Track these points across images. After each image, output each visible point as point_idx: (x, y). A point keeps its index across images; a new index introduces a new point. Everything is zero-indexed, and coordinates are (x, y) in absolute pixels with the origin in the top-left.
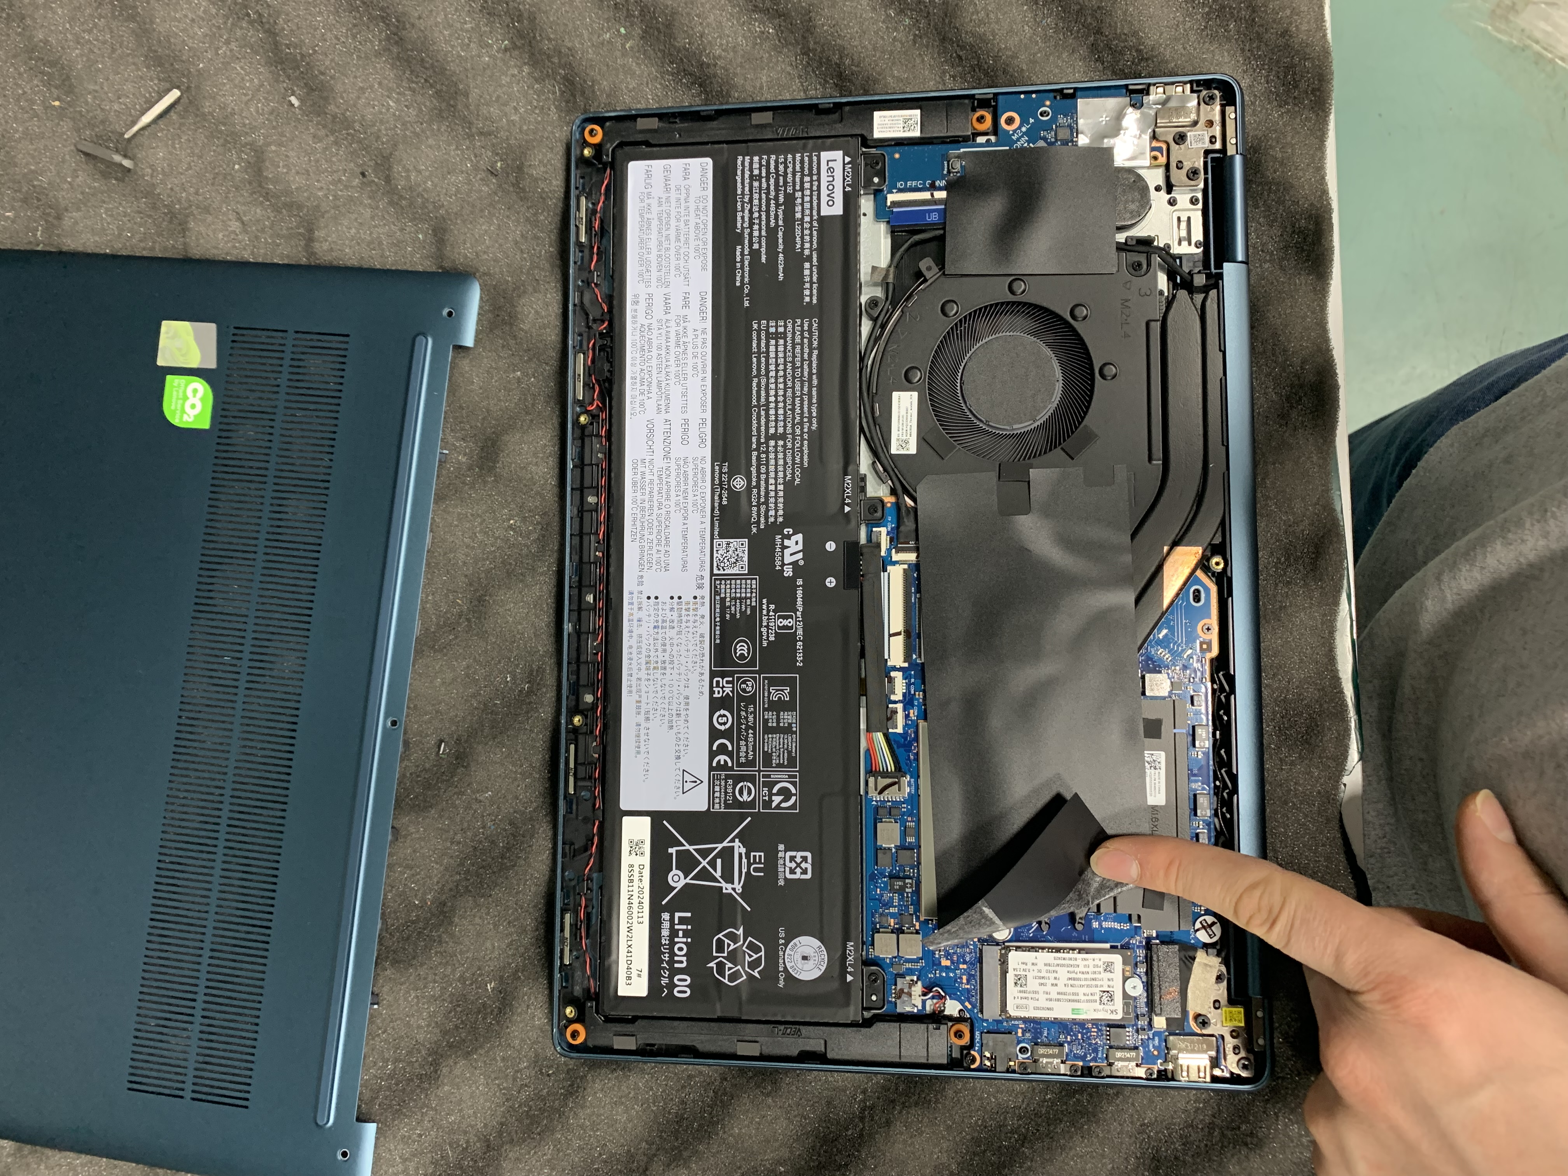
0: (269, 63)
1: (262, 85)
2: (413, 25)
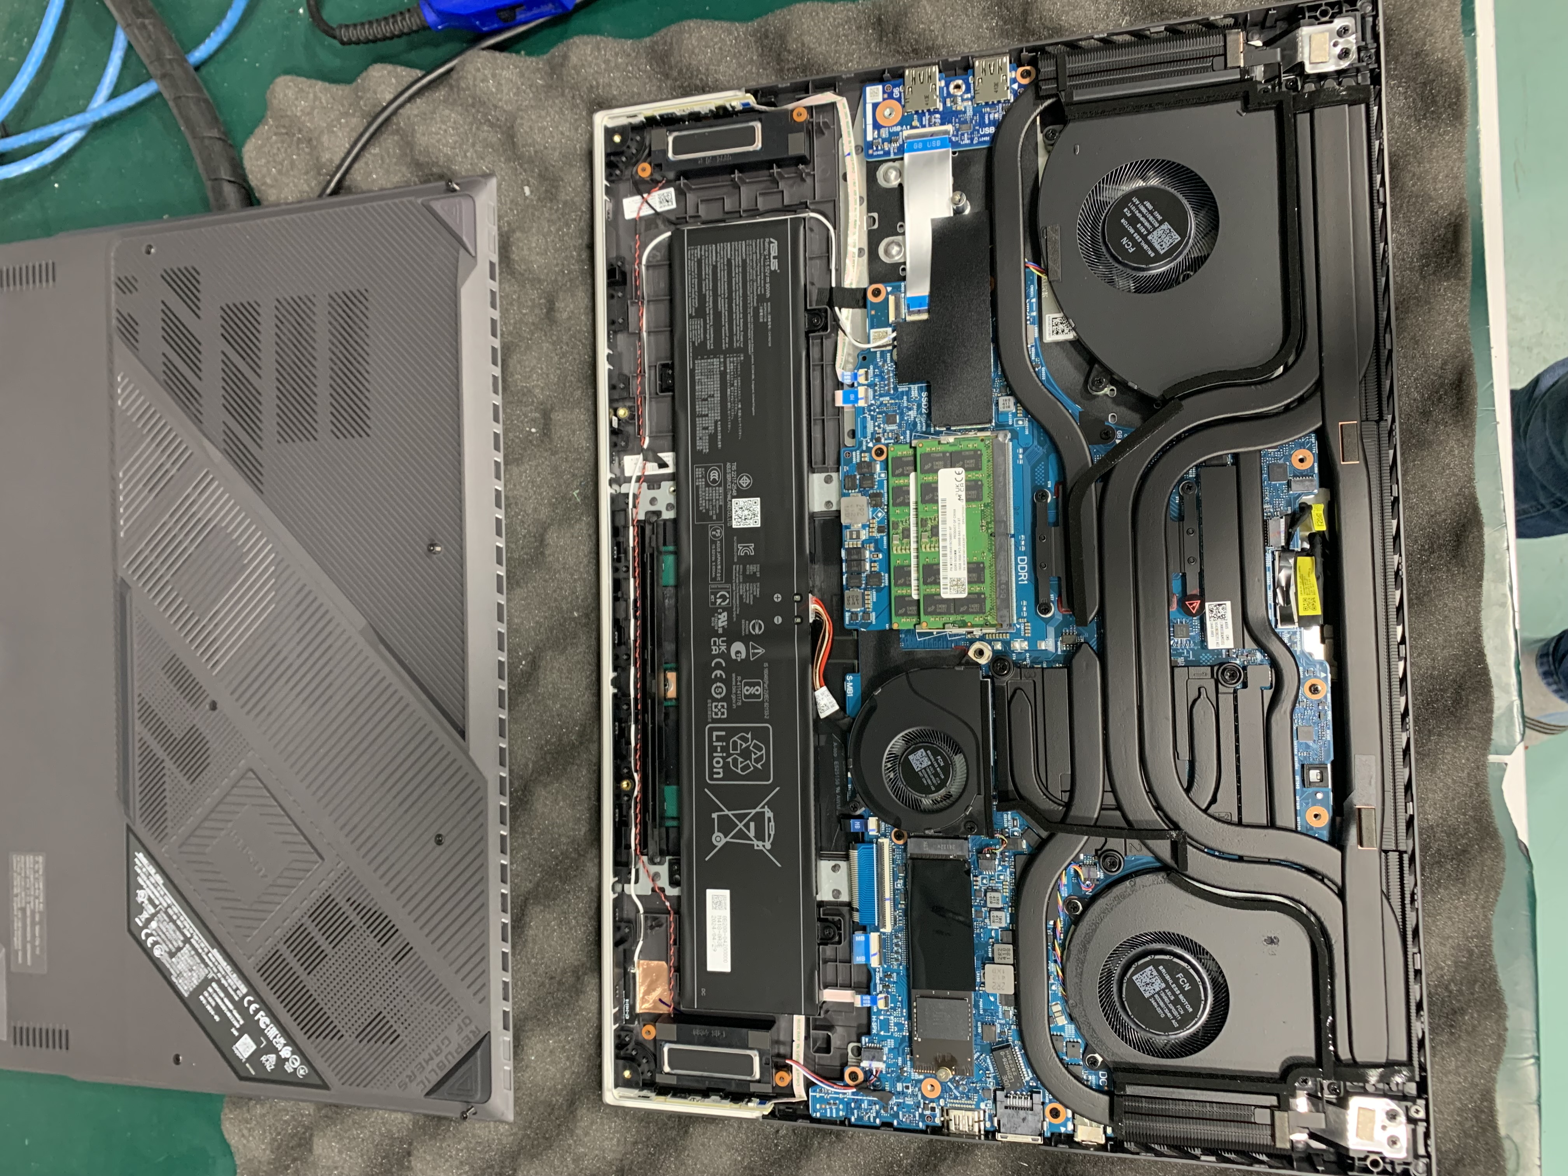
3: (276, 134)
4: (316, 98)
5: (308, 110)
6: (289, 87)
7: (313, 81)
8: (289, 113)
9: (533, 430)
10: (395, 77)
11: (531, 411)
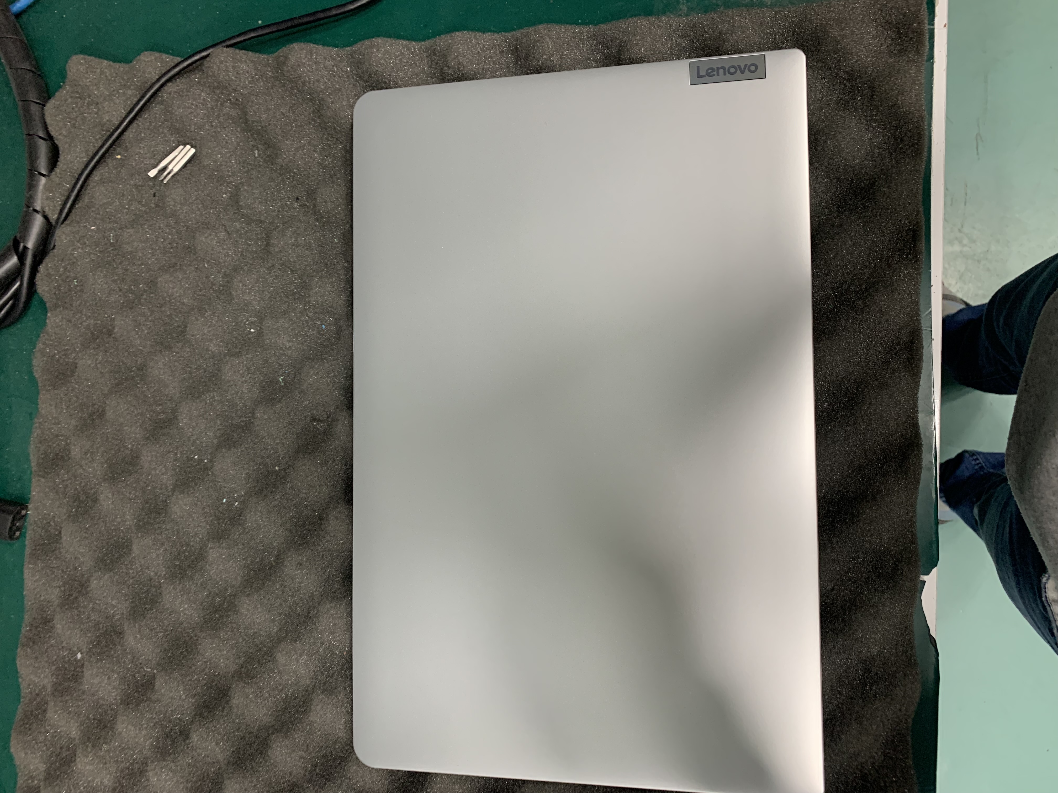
0: (243, 130)
1: (239, 145)
2: (328, 107)
3: (71, 97)
4: (102, 72)
5: (96, 81)
6: (81, 64)
7: (101, 60)
8: (81, 83)
9: (252, 330)
10: (161, 63)
11: (251, 317)
